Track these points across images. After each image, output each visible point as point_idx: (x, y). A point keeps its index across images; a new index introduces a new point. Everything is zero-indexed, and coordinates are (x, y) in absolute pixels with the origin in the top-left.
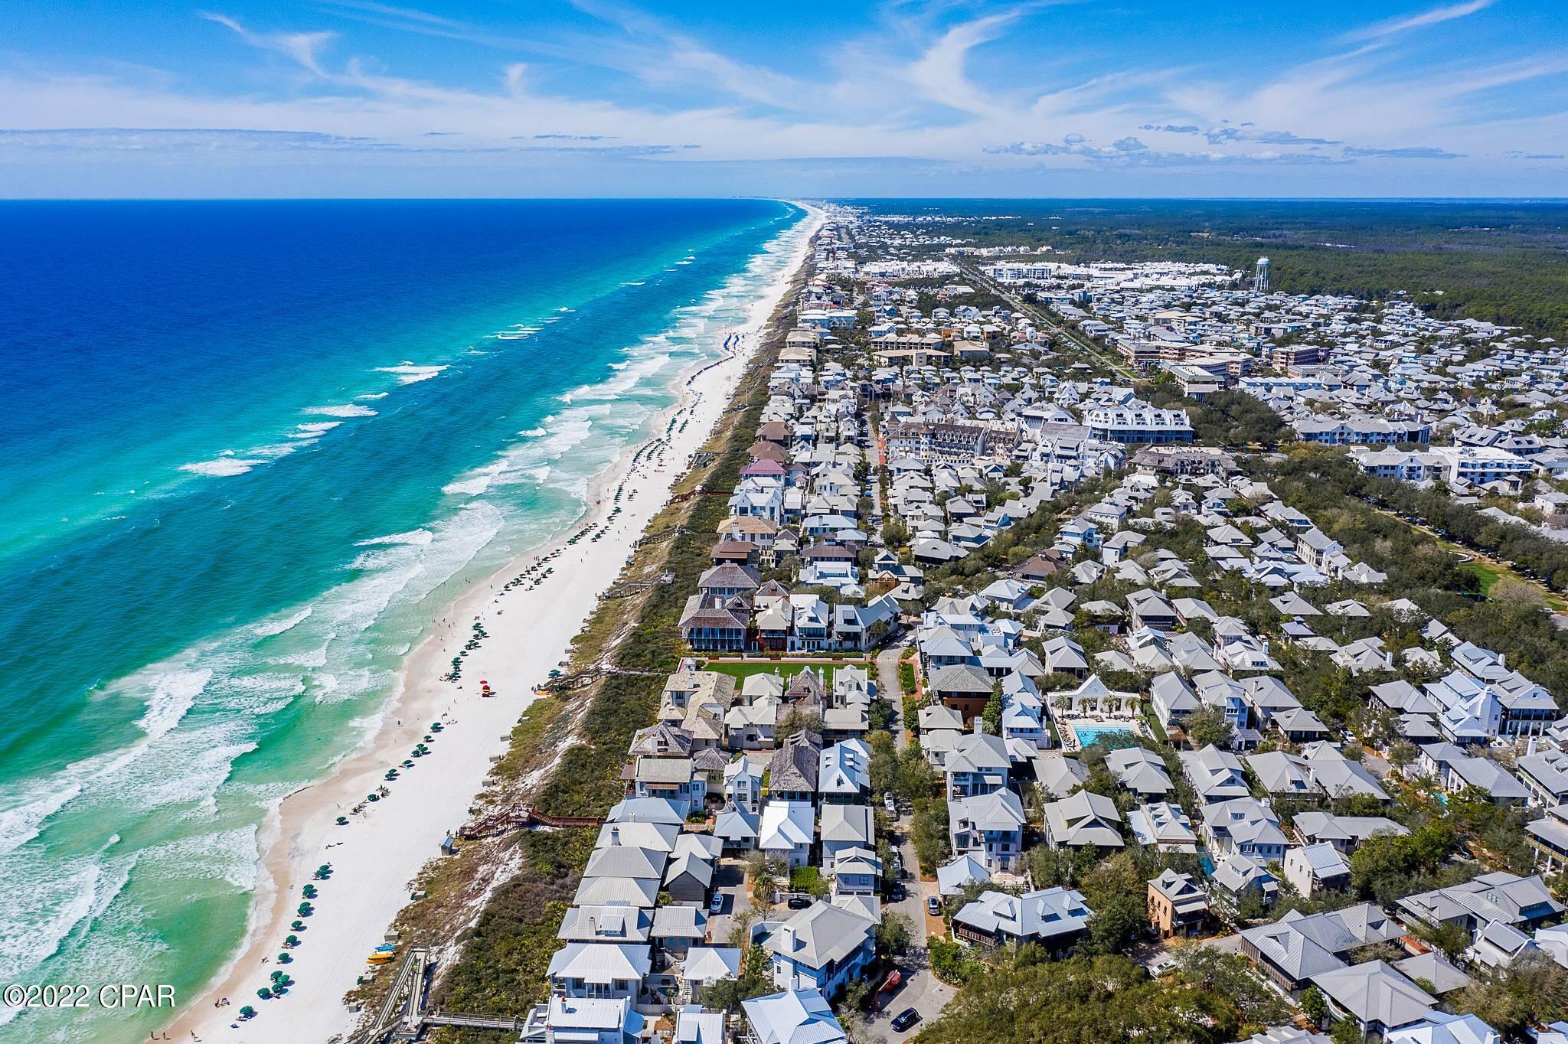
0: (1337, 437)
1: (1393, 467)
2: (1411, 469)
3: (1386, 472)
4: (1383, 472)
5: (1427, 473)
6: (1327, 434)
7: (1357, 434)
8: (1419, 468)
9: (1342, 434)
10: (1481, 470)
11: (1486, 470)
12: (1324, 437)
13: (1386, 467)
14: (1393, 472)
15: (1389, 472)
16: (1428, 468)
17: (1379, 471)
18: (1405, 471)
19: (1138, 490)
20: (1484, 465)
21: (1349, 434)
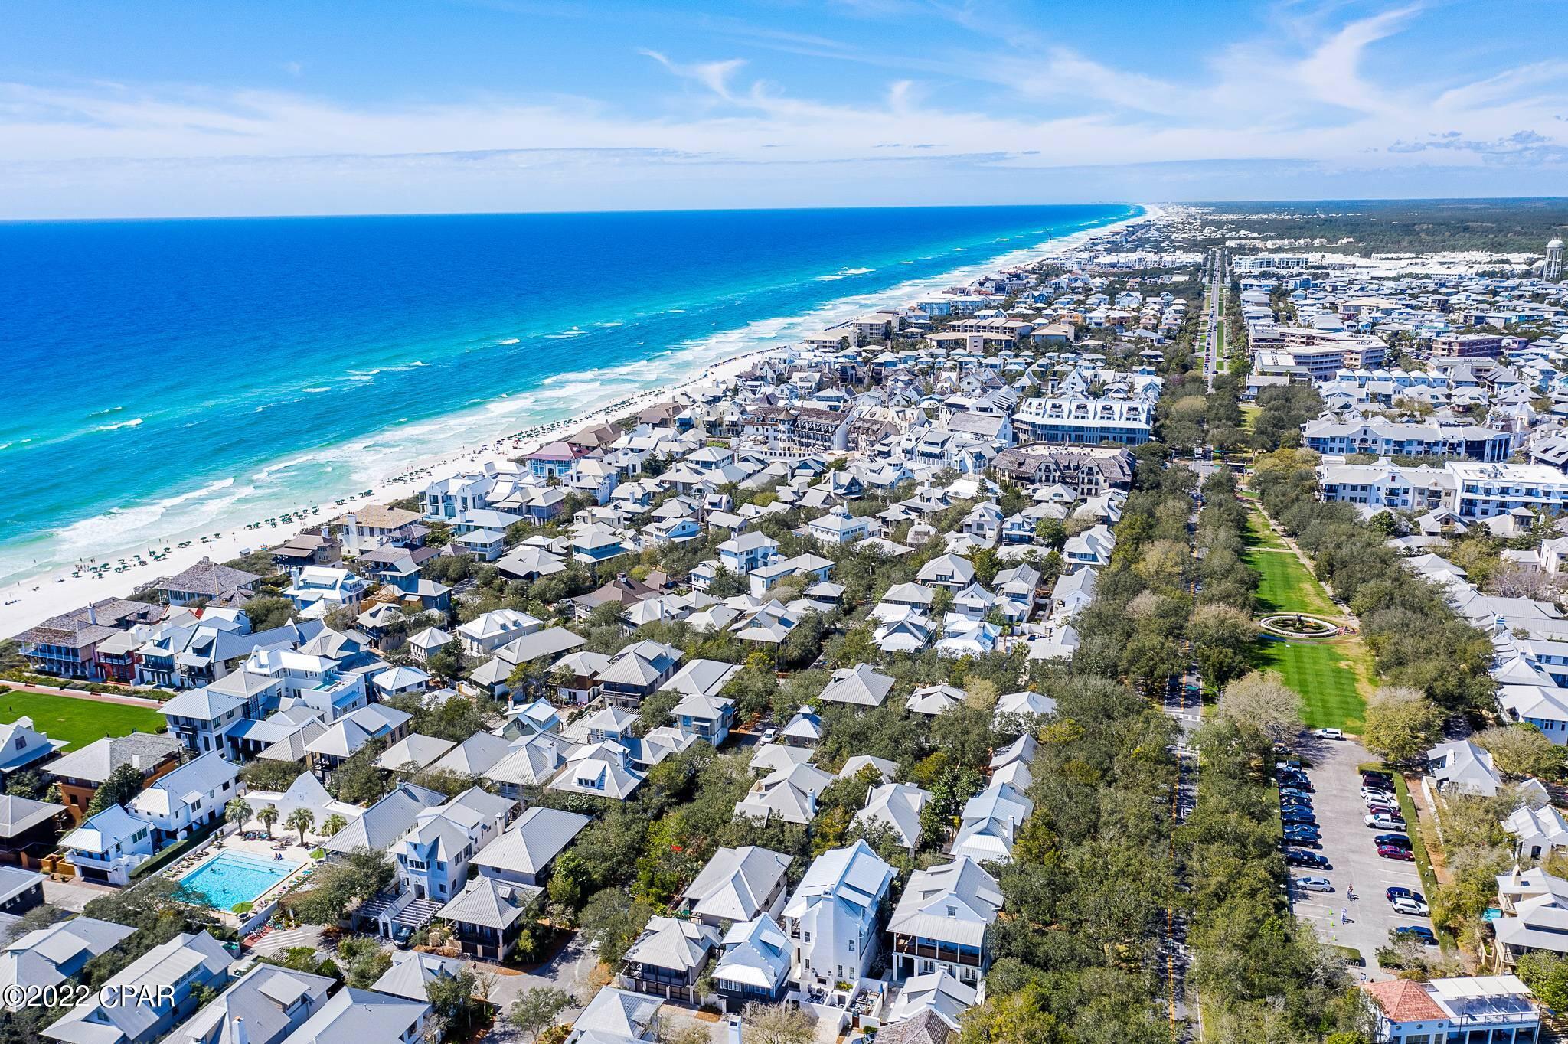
0: (1357, 445)
1: (1364, 488)
2: (1392, 492)
3: (1354, 494)
4: (1348, 493)
5: (1418, 498)
6: (1342, 440)
7: (1388, 442)
8: (1406, 491)
9: (1364, 441)
10: (1499, 498)
11: (1507, 498)
12: (1337, 445)
13: (1354, 488)
14: (1363, 494)
15: (1358, 494)
16: (1421, 492)
17: (1341, 492)
18: (1382, 494)
19: (929, 500)
20: (1504, 491)
21: (1375, 442)
